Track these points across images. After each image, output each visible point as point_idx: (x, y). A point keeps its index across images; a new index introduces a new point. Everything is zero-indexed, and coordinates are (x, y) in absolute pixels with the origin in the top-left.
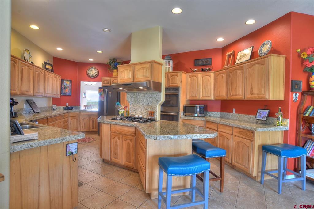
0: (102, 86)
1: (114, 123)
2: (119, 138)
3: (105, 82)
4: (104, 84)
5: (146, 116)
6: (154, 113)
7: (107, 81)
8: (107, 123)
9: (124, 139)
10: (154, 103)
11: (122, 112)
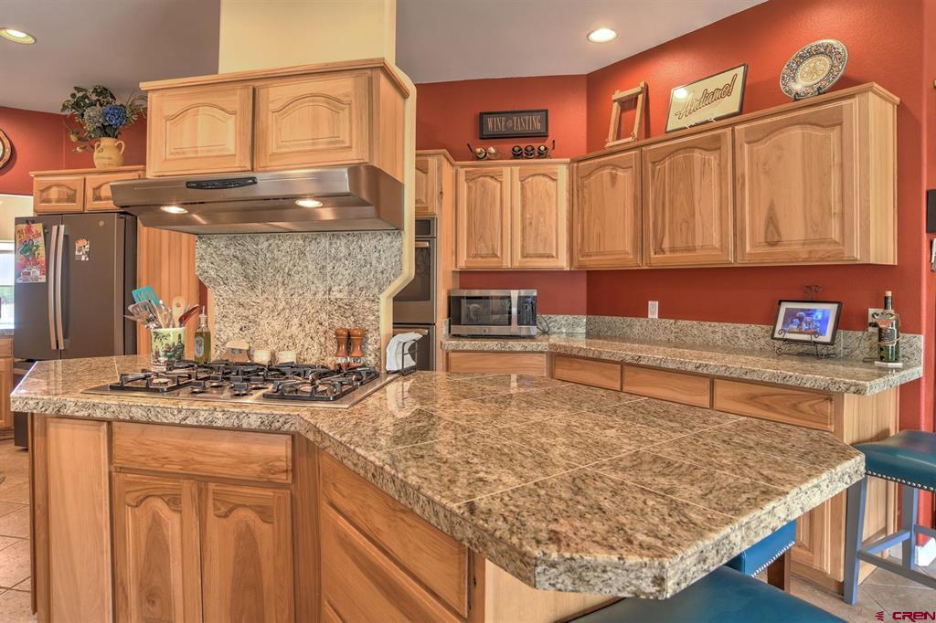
0: (35, 211)
1: (138, 414)
2: (174, 502)
3: (54, 193)
4: (48, 201)
5: (318, 351)
6: (363, 336)
7: (65, 190)
8: (89, 418)
9: (216, 508)
10: (362, 284)
11: (173, 340)
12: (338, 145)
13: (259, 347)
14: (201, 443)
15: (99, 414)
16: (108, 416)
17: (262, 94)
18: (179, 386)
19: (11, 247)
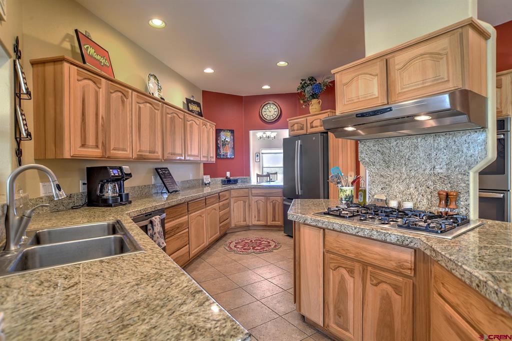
0: (289, 135)
2: (351, 272)
3: (296, 127)
4: (294, 130)
7: (299, 125)
8: (316, 226)
9: (371, 280)
10: (455, 164)
11: (348, 193)
12: (440, 81)
13: (392, 199)
14: (365, 246)
15: (320, 225)
16: (324, 226)
17: (391, 61)
18: (354, 216)
19: (282, 151)
